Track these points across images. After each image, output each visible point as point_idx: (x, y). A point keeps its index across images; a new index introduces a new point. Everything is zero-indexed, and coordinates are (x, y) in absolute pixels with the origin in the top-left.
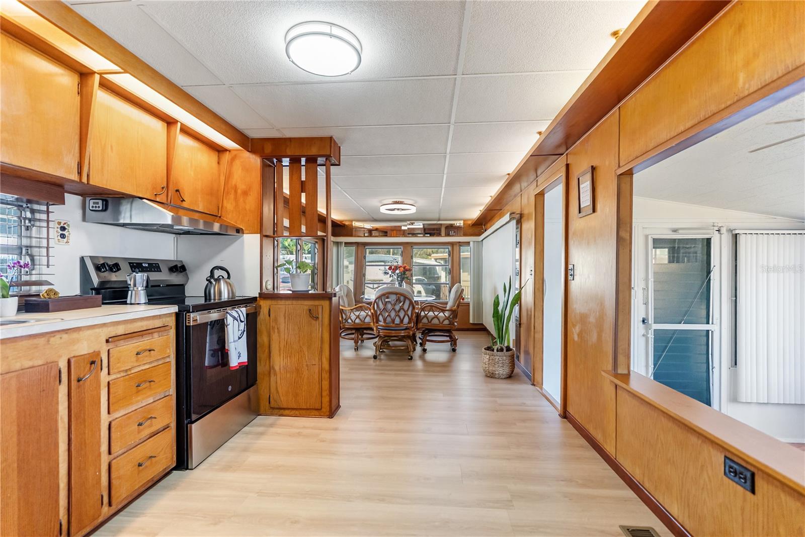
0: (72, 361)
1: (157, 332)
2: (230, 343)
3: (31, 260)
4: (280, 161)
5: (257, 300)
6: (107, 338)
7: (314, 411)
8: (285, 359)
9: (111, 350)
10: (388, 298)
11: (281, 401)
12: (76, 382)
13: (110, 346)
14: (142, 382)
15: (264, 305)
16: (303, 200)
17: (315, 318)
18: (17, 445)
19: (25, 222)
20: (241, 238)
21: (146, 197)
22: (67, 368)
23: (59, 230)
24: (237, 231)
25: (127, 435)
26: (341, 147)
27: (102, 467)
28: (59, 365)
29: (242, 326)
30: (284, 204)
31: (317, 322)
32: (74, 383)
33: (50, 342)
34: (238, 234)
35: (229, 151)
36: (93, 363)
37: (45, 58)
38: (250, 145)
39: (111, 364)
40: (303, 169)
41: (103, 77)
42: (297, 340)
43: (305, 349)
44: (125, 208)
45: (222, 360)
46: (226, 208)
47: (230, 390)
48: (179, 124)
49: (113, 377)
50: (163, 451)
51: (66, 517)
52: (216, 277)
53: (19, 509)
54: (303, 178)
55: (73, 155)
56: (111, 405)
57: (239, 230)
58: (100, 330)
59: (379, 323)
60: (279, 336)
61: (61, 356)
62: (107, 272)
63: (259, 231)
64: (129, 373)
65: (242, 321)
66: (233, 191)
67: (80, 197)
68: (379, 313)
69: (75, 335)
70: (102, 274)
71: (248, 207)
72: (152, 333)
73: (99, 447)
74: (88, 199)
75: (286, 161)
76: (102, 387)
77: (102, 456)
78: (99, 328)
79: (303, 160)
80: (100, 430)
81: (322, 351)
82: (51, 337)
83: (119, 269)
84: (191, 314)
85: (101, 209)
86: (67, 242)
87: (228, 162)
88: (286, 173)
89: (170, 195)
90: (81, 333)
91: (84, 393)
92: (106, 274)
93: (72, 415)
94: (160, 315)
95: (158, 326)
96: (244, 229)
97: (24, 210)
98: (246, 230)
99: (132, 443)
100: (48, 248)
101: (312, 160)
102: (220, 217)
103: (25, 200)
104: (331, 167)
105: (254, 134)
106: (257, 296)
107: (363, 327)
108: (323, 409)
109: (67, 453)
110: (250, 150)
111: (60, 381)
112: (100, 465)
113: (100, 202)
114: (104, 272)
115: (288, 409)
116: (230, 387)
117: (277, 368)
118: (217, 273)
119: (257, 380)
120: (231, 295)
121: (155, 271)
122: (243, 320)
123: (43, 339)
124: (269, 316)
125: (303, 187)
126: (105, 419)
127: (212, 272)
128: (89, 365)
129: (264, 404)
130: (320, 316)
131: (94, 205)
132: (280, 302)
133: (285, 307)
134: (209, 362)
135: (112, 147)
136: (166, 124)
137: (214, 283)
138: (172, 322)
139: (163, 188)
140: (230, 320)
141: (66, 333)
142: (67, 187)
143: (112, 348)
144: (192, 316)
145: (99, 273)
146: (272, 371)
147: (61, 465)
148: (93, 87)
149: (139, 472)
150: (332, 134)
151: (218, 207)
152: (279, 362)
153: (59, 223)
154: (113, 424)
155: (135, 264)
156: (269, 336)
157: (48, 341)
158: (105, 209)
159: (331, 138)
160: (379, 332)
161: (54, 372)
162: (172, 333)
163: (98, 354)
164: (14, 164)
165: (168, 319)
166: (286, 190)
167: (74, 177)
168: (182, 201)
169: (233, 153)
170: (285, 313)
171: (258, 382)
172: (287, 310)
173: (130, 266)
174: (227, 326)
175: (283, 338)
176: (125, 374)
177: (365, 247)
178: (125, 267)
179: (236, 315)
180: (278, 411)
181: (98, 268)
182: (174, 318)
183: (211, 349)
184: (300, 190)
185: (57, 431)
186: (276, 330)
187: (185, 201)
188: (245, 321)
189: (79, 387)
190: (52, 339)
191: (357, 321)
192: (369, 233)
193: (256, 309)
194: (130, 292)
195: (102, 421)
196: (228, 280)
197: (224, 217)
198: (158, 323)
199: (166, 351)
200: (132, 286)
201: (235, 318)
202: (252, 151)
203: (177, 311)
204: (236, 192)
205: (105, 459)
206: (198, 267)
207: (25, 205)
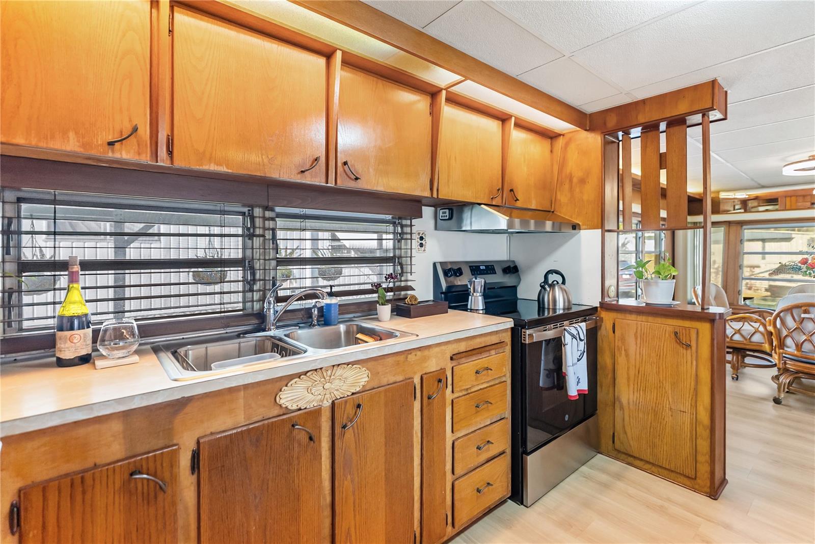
0: (425, 377)
1: (494, 349)
2: (568, 366)
3: (401, 268)
4: (627, 133)
5: (597, 311)
6: (451, 356)
7: (682, 477)
8: (635, 393)
9: (454, 368)
10: (806, 312)
11: (630, 446)
12: (427, 399)
13: (454, 363)
14: (480, 403)
15: (607, 318)
16: (663, 179)
17: (684, 346)
18: (385, 455)
19: (397, 236)
20: (578, 235)
21: (483, 202)
22: (420, 385)
23: (419, 240)
24: (573, 227)
25: (468, 457)
26: (728, 92)
27: (447, 485)
28: (415, 382)
29: (582, 345)
30: (633, 187)
31: (689, 351)
32: (425, 399)
33: (408, 359)
34: (574, 231)
35: (563, 135)
36: (440, 381)
37: (407, 90)
38: (588, 122)
39: (455, 382)
40: (663, 137)
41: (448, 91)
42: (655, 371)
43: (668, 387)
44: (467, 215)
45: (557, 381)
46: (560, 201)
47: (566, 419)
48: (513, 119)
49: (456, 395)
50: (499, 480)
51: (419, 529)
52: (550, 282)
53: (386, 516)
54: (663, 149)
55: (427, 173)
56: (454, 425)
57: (575, 226)
58: (446, 347)
59: (786, 349)
60: (628, 360)
61: (416, 372)
62: (453, 277)
63: (600, 225)
64: (469, 391)
65: (581, 340)
66: (568, 181)
67: (433, 208)
68: (785, 333)
69: (426, 353)
70: (449, 278)
71: (585, 197)
72: (489, 351)
73: (445, 466)
74: (439, 209)
75: (636, 132)
76: (447, 405)
77: (447, 474)
78: (444, 345)
79: (663, 126)
80: (445, 449)
81: (696, 395)
82: (408, 354)
83: (461, 274)
84: (527, 331)
85: (447, 218)
86: (424, 250)
87: (562, 148)
88: (636, 147)
89: (505, 195)
90: (431, 350)
91: (433, 410)
92: (452, 279)
93: (424, 432)
94: (497, 331)
95: (495, 343)
96: (580, 224)
97: (397, 226)
98: (583, 225)
99: (472, 466)
100: (411, 257)
101: (678, 123)
102: (553, 212)
103: (397, 217)
104: (710, 124)
105: (591, 108)
106: (598, 306)
107: (748, 347)
108: (698, 481)
109: (420, 467)
110: (588, 129)
111: (415, 398)
112: (445, 484)
113: (447, 211)
114: (450, 276)
115: (641, 460)
116: (567, 416)
117: (624, 400)
118: (552, 278)
119: (597, 410)
120: (566, 304)
121: (490, 274)
122: (582, 338)
123: (402, 356)
124: (614, 332)
125: (662, 160)
126: (449, 437)
127: (546, 277)
128: (436, 383)
129: (606, 442)
130: (693, 344)
131: (443, 215)
132: (628, 316)
133: (637, 324)
134: (544, 383)
135: (455, 158)
136: (501, 122)
137: (548, 289)
138: (507, 338)
139: (498, 190)
140: (568, 338)
141: (420, 350)
142: (424, 201)
143: (455, 366)
144: (527, 333)
145: (447, 278)
146: (617, 403)
147: (415, 479)
148: (441, 104)
149: (478, 497)
150: (715, 77)
151: (551, 201)
152: (627, 394)
153: (419, 234)
154: (456, 444)
155: (474, 267)
156: (614, 357)
157: (407, 358)
158: (451, 218)
159: (714, 83)
160: (785, 363)
161: (412, 389)
162: (508, 349)
163: (443, 370)
164: (386, 191)
165: (504, 334)
166: (636, 170)
167: (427, 194)
168: (516, 201)
169: (567, 136)
170: (637, 332)
171: (598, 411)
172: (639, 328)
173: (471, 269)
174: (564, 345)
175: (634, 364)
176: (465, 393)
177: (742, 226)
178: (466, 271)
179: (574, 332)
180: (625, 456)
181: (446, 273)
182: (509, 334)
183: (547, 368)
184: (659, 166)
185: (412, 446)
186: (623, 352)
187: (518, 200)
188: (585, 340)
189: (429, 404)
190: (409, 356)
191: (737, 337)
192: (741, 203)
193: (596, 323)
194: (470, 297)
195: (447, 440)
196: (563, 286)
197: (557, 212)
198: (494, 339)
199: (502, 370)
200: (472, 292)
201: (573, 336)
202: (591, 129)
203: (513, 326)
204: (571, 181)
205: (449, 478)
206: (530, 267)
207: (397, 221)
